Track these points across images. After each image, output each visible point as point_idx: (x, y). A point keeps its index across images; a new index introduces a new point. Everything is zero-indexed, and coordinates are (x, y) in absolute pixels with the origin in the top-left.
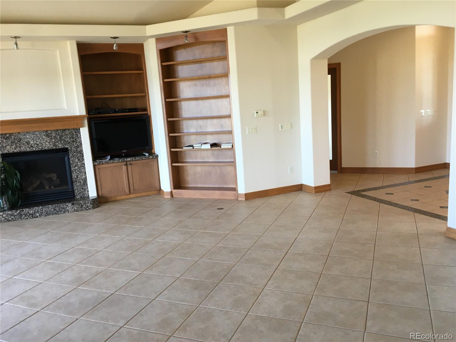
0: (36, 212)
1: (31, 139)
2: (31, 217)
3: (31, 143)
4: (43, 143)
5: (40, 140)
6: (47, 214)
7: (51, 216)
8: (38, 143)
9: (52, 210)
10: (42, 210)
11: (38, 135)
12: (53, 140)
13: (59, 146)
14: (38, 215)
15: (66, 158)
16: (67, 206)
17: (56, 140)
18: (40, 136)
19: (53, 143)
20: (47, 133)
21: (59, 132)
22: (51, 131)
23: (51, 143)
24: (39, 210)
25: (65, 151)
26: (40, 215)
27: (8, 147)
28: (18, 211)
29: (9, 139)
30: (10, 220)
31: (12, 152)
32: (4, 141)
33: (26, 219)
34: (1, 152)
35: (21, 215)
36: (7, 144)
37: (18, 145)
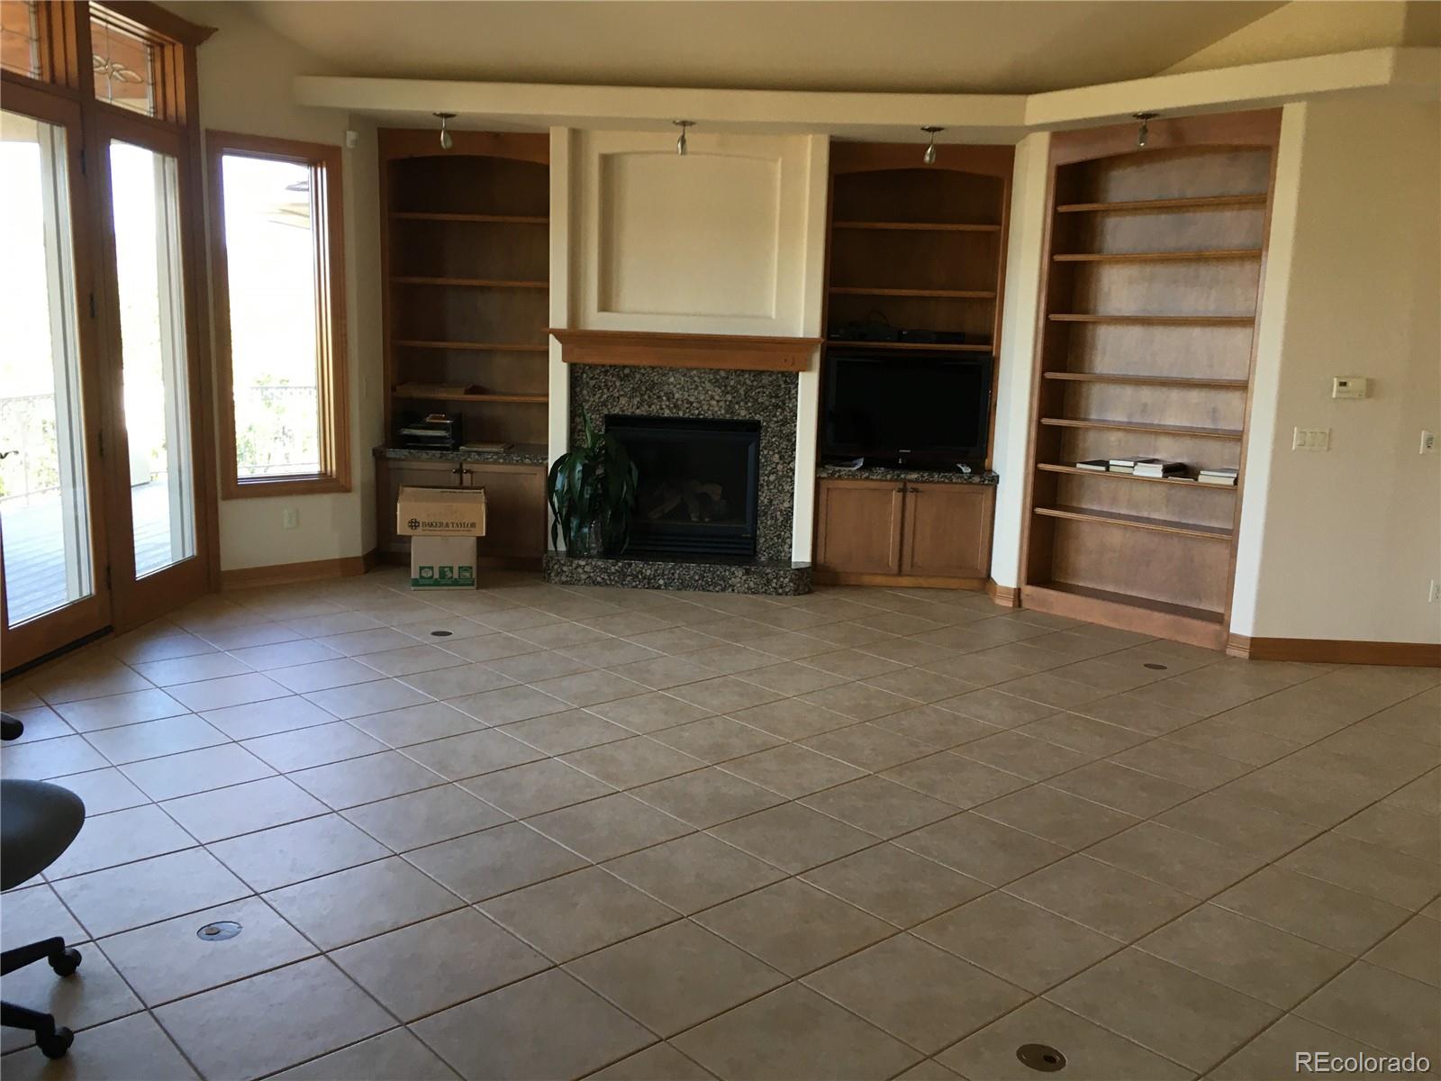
0: (659, 575)
1: (678, 386)
2: (646, 586)
3: (677, 396)
4: (704, 400)
5: (699, 393)
6: (684, 586)
7: (691, 593)
8: (692, 399)
9: (697, 578)
10: (673, 571)
11: (696, 379)
12: (729, 397)
13: (739, 414)
15: (751, 448)
16: (733, 573)
17: (734, 397)
18: (701, 382)
19: (728, 403)
20: (718, 377)
21: (747, 376)
22: (728, 372)
23: (722, 404)
24: (666, 572)
25: (753, 428)
26: (665, 583)
27: (623, 401)
28: (620, 564)
29: (629, 381)
30: (599, 583)
31: (629, 414)
32: (618, 384)
33: (633, 587)
34: (606, 412)
35: (625, 575)
36: (622, 393)
37: (646, 397)
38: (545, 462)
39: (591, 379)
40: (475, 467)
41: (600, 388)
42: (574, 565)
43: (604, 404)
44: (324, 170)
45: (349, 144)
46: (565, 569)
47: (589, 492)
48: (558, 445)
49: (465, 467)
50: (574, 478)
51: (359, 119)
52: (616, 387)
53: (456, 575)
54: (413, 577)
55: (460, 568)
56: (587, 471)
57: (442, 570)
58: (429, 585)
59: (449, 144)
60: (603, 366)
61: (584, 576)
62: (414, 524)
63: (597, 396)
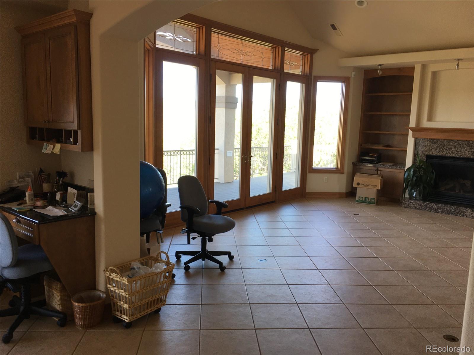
0: (439, 208)
1: (454, 146)
2: (434, 211)
3: (453, 149)
4: (463, 151)
5: (461, 148)
6: (448, 213)
7: (451, 216)
8: (458, 150)
9: (453, 211)
10: (444, 207)
11: (461, 144)
14: (440, 211)
20: (469, 143)
23: (470, 152)
24: (442, 208)
26: (441, 211)
27: (433, 150)
28: (425, 203)
29: (436, 144)
30: (417, 209)
31: (435, 155)
32: (432, 145)
33: (429, 211)
34: (427, 154)
35: (427, 207)
36: (433, 148)
37: (441, 149)
38: (404, 169)
39: (423, 143)
40: (382, 169)
41: (425, 146)
42: (409, 202)
43: (426, 151)
44: (345, 84)
45: (353, 76)
46: (406, 203)
47: (415, 179)
48: (409, 163)
49: (379, 169)
50: (410, 174)
51: (357, 69)
52: (431, 146)
53: (370, 201)
54: (357, 199)
55: (371, 198)
56: (415, 172)
57: (365, 198)
58: (361, 202)
59: (381, 73)
60: (427, 139)
61: (412, 206)
62: (358, 184)
63: (424, 149)
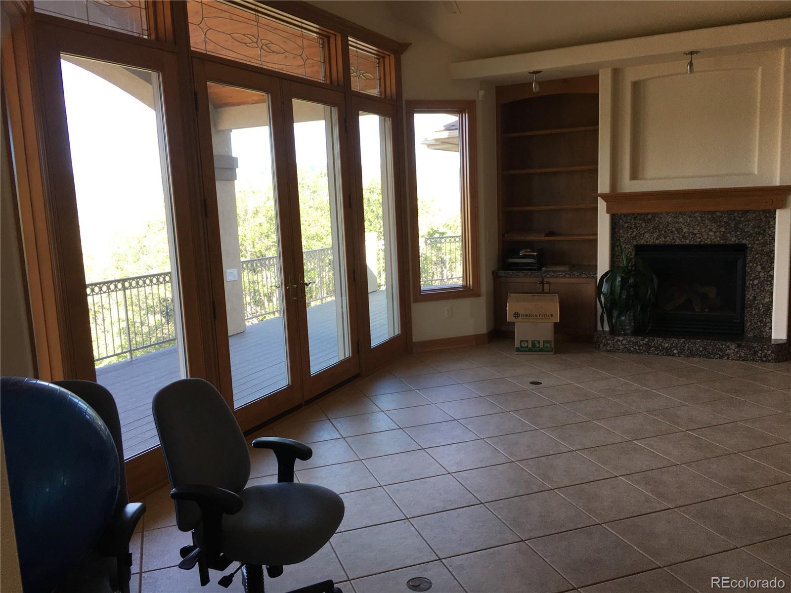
0: (674, 347)
1: (685, 224)
2: (665, 354)
3: (685, 230)
4: (705, 232)
5: (700, 227)
6: (691, 354)
7: (696, 359)
8: (696, 232)
9: (701, 349)
10: (683, 345)
11: (699, 218)
12: (723, 229)
13: (730, 240)
14: (675, 352)
15: (740, 262)
16: (728, 347)
17: (726, 229)
18: (702, 220)
19: (722, 233)
20: (715, 216)
21: (736, 214)
22: (722, 212)
23: (717, 234)
24: (679, 345)
25: (741, 249)
26: (678, 352)
27: (647, 235)
28: (646, 340)
29: (651, 222)
30: (632, 352)
31: (651, 244)
32: (644, 225)
33: (656, 354)
34: (635, 243)
35: (650, 347)
36: (646, 231)
37: (663, 232)
38: (595, 276)
39: (625, 223)
40: (551, 280)
41: (631, 228)
42: (615, 340)
43: (634, 238)
44: (467, 115)
45: (480, 98)
46: (609, 342)
47: (625, 294)
48: (603, 265)
49: (546, 280)
50: (615, 285)
51: (485, 83)
52: (642, 227)
53: (541, 346)
54: (516, 346)
55: (544, 341)
56: (624, 281)
57: (533, 343)
58: (526, 351)
59: (538, 89)
60: (633, 214)
61: (622, 347)
62: (516, 315)
63: (630, 233)
